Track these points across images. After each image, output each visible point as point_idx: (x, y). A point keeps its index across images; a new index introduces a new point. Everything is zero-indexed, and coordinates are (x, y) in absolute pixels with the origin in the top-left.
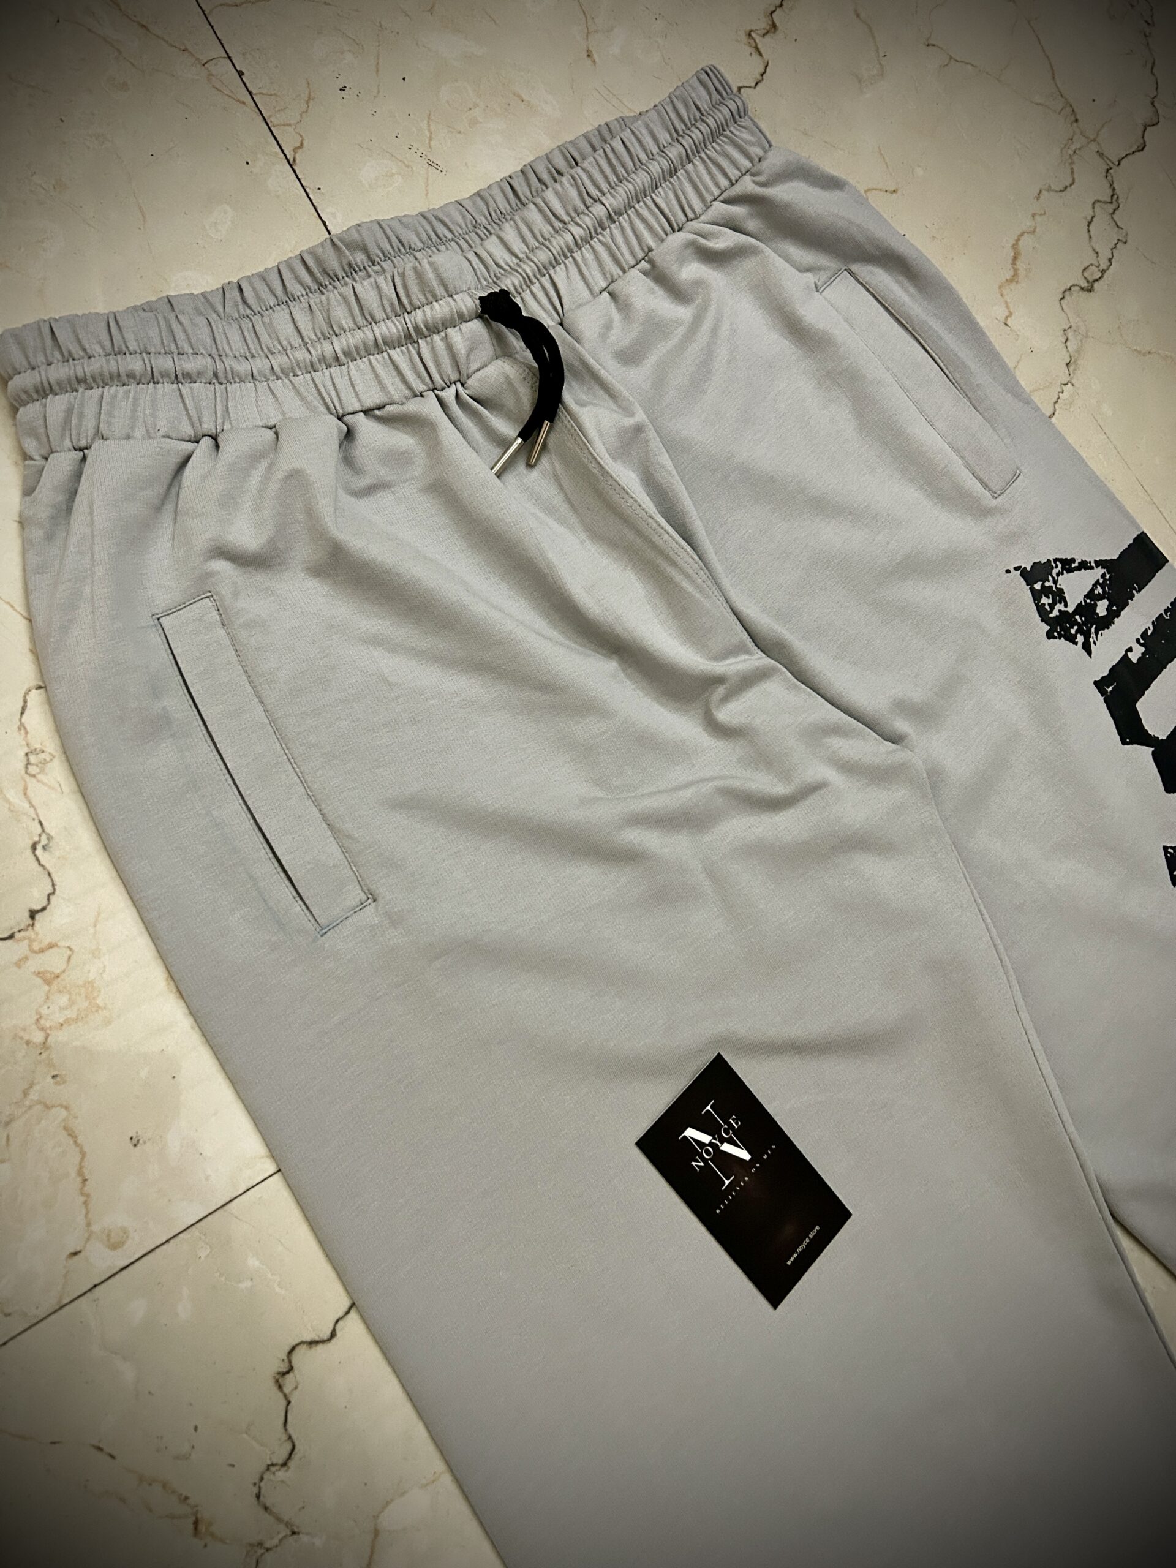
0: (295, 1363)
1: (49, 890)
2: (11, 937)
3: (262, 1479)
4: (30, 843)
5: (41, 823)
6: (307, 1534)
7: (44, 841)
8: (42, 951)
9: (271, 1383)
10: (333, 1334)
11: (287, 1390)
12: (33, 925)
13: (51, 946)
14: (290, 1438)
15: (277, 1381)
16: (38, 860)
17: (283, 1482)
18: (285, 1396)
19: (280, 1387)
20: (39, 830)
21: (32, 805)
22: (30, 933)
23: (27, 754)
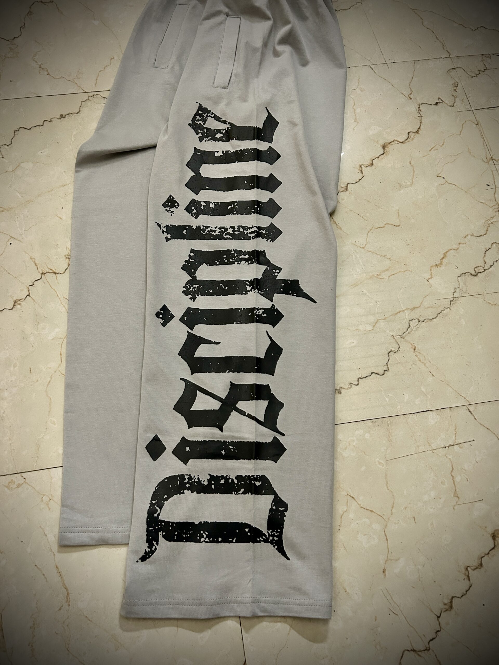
0: (20, 130)
1: (20, 35)
2: (8, 40)
3: (2, 146)
4: (20, 26)
5: (25, 24)
6: (5, 159)
7: (23, 27)
8: (12, 44)
9: (13, 131)
10: (30, 129)
11: (16, 134)
12: (13, 40)
13: (15, 44)
14: (12, 142)
15: (15, 131)
16: (20, 30)
17: (6, 148)
18: (15, 134)
19: (15, 133)
20: (24, 25)
21: (25, 20)
22: (12, 41)
23: (29, 12)
